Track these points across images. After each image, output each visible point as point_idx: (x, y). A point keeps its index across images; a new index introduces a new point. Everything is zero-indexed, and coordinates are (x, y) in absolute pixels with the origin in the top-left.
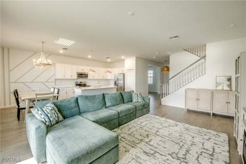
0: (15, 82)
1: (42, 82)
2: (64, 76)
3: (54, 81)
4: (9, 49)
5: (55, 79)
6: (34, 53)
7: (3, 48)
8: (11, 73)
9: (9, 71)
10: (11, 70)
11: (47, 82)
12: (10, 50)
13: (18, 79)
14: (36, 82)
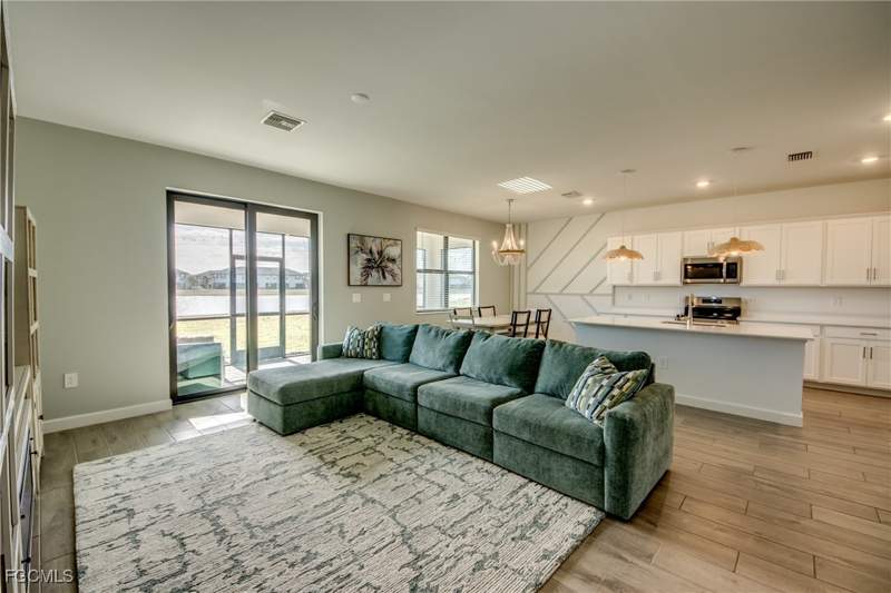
0: (533, 293)
1: (582, 295)
2: (631, 276)
3: (610, 292)
4: (527, 225)
5: (614, 287)
11: (591, 293)
13: (538, 287)
14: (568, 294)
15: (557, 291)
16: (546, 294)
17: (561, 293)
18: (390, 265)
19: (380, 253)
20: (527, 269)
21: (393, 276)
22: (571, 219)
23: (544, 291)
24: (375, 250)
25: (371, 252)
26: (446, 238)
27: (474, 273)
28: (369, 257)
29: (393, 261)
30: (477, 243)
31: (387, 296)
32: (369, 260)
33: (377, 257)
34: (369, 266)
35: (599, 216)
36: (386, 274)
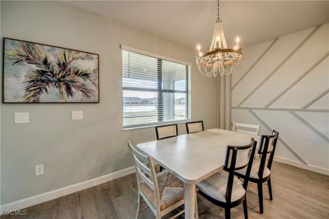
0: (238, 107)
1: (292, 111)
13: (241, 103)
14: (272, 109)
15: (263, 106)
16: (250, 109)
17: (266, 108)
18: (80, 80)
19: (63, 66)
20: (231, 89)
21: (85, 91)
22: (277, 39)
23: (249, 106)
24: (52, 60)
25: (45, 62)
26: (160, 61)
27: (187, 92)
28: (43, 68)
29: (86, 75)
30: (190, 67)
31: (78, 114)
32: (42, 73)
33: (57, 69)
34: (41, 80)
35: (313, 29)
36: (73, 89)
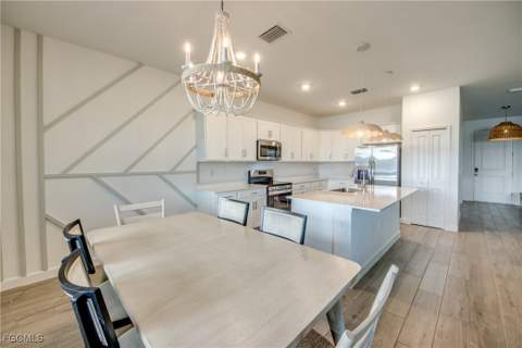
0: (64, 176)
1: (160, 175)
3: (194, 168)
4: (39, 38)
5: (199, 163)
6: (134, 65)
7: (17, 31)
8: (47, 135)
9: (41, 129)
10: (50, 125)
11: (172, 172)
12: (47, 41)
17: (125, 174)
